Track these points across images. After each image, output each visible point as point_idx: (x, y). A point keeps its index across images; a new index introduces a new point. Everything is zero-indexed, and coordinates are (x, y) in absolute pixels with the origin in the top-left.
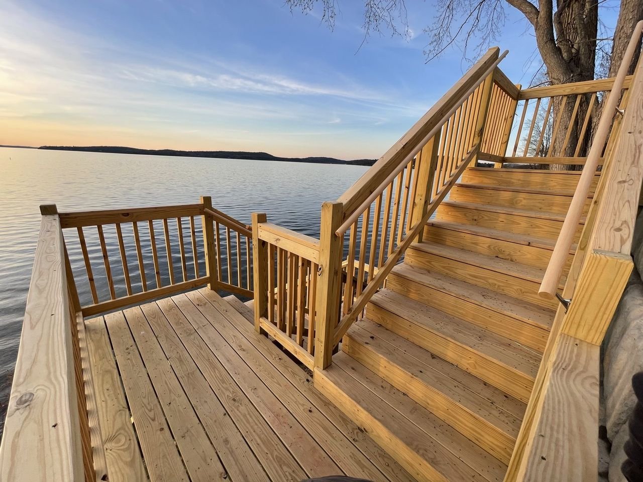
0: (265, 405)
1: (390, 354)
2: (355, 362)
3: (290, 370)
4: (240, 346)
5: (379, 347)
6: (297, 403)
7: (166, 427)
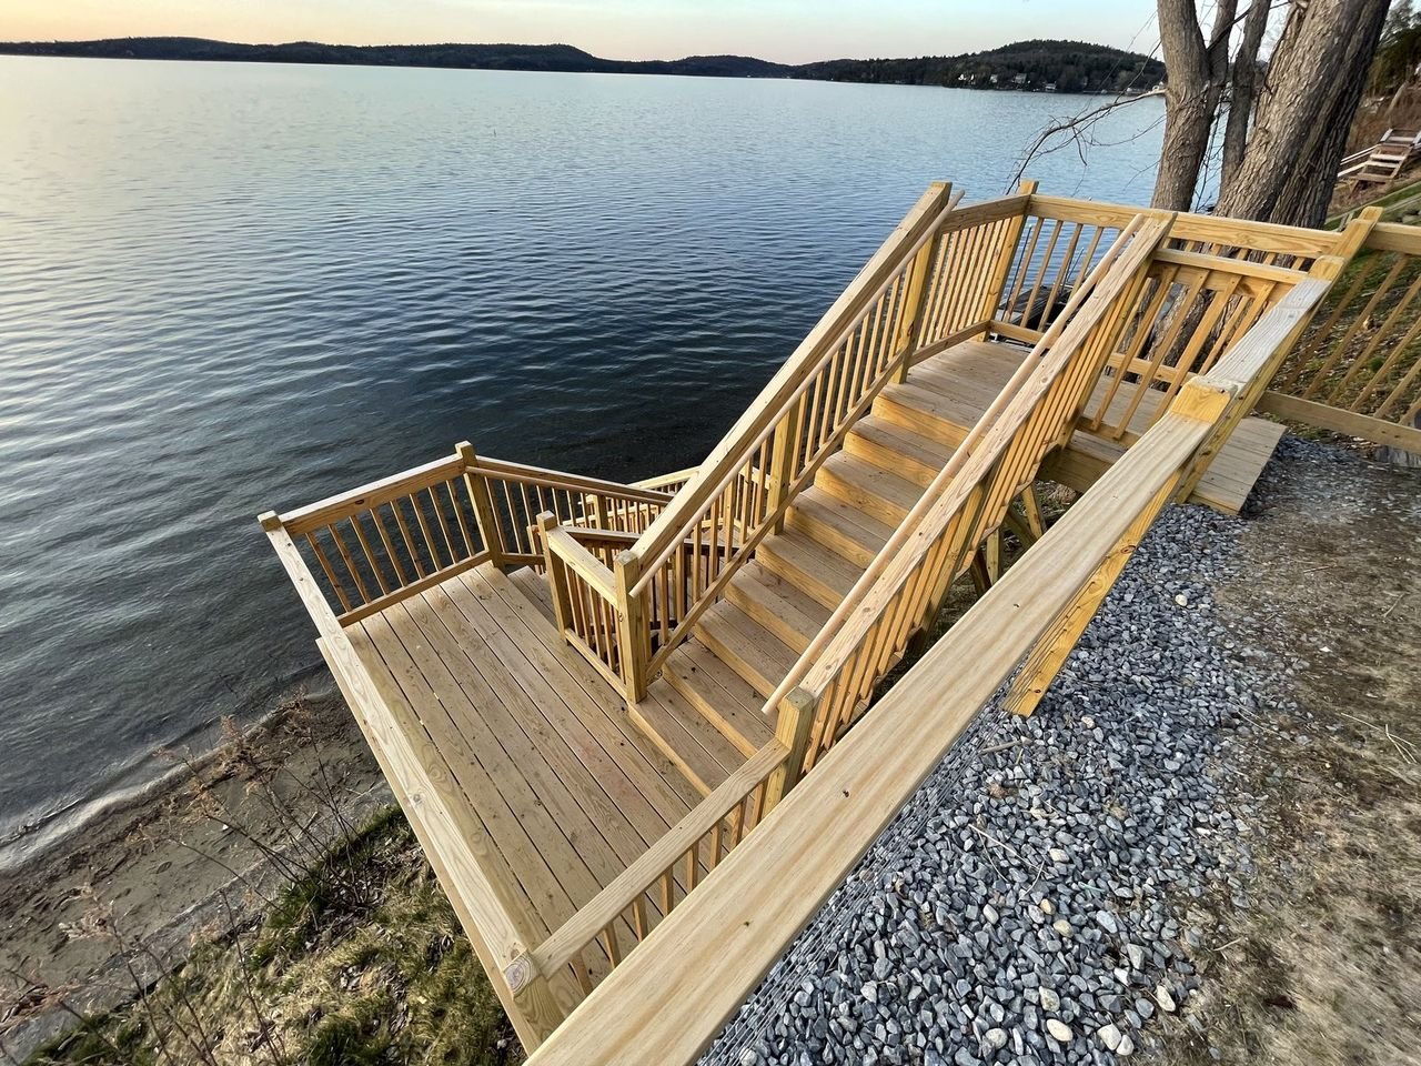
0: (575, 738)
1: (707, 693)
2: (674, 697)
3: (603, 696)
4: (543, 665)
5: (697, 683)
6: (609, 735)
7: (475, 760)
